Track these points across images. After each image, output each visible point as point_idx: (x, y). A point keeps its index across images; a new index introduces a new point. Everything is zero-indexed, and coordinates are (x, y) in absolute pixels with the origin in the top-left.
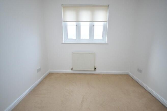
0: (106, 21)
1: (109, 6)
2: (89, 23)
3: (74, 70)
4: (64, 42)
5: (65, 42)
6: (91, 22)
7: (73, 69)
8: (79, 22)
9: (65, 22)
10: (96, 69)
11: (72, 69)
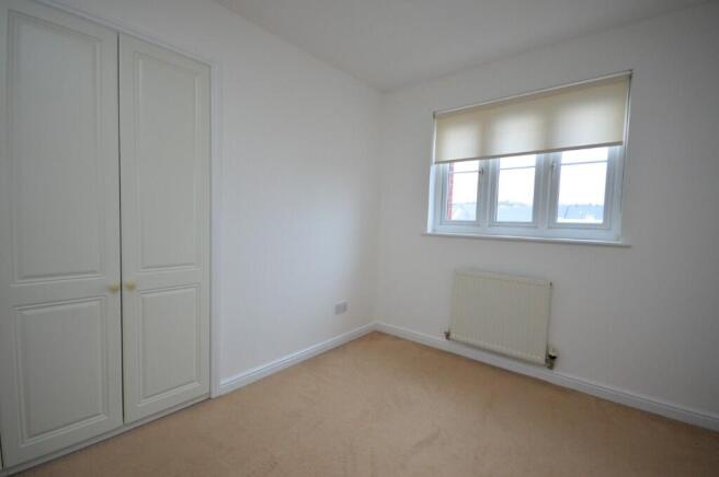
0: (620, 143)
1: (630, 77)
2: (534, 157)
3: (457, 342)
4: (429, 231)
5: (434, 230)
6: (543, 155)
7: (453, 336)
8: (491, 160)
9: (441, 165)
10: (554, 358)
11: (448, 335)
